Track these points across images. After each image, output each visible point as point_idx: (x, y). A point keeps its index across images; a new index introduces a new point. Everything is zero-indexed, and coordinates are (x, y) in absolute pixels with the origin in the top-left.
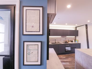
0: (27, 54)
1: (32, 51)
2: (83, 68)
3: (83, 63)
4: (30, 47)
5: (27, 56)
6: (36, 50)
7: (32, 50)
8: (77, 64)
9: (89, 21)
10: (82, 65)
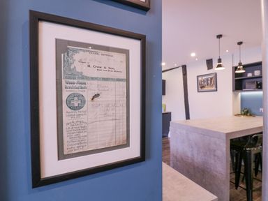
0: (65, 108)
1: (93, 88)
2: (194, 166)
3: (193, 155)
4: (81, 62)
5: (65, 119)
6: (119, 80)
7: (92, 79)
8: (177, 161)
9: (193, 55)
10: (190, 161)
